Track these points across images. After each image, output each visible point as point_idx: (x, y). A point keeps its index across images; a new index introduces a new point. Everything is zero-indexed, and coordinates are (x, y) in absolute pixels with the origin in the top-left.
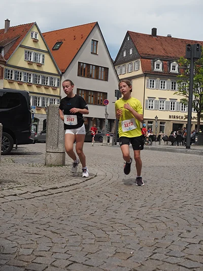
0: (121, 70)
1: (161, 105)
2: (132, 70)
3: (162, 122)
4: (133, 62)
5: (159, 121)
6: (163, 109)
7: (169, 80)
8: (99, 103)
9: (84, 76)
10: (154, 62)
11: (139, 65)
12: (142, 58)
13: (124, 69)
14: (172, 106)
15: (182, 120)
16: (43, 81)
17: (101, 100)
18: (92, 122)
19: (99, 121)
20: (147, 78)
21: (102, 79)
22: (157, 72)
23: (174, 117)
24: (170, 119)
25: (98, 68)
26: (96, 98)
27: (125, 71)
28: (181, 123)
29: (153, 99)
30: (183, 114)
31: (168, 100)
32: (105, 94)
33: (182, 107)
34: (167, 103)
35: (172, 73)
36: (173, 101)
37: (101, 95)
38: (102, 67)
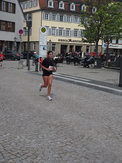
0: (24, 6)
1: (53, 32)
2: (32, 6)
3: (54, 44)
4: (33, 0)
6: (54, 34)
7: (58, 14)
8: (9, 30)
11: (37, 3)
13: (26, 5)
14: (60, 33)
15: (67, 42)
17: (11, 28)
18: (4, 44)
19: (9, 44)
20: (43, 12)
21: (11, 12)
22: (50, 8)
23: (62, 41)
24: (59, 42)
25: (8, 4)
26: (7, 27)
27: (27, 7)
28: (66, 44)
29: (48, 27)
30: (67, 38)
31: (58, 28)
32: (13, 24)
33: (67, 34)
34: (57, 31)
35: (60, 9)
36: (61, 29)
37: (11, 24)
38: (11, 3)
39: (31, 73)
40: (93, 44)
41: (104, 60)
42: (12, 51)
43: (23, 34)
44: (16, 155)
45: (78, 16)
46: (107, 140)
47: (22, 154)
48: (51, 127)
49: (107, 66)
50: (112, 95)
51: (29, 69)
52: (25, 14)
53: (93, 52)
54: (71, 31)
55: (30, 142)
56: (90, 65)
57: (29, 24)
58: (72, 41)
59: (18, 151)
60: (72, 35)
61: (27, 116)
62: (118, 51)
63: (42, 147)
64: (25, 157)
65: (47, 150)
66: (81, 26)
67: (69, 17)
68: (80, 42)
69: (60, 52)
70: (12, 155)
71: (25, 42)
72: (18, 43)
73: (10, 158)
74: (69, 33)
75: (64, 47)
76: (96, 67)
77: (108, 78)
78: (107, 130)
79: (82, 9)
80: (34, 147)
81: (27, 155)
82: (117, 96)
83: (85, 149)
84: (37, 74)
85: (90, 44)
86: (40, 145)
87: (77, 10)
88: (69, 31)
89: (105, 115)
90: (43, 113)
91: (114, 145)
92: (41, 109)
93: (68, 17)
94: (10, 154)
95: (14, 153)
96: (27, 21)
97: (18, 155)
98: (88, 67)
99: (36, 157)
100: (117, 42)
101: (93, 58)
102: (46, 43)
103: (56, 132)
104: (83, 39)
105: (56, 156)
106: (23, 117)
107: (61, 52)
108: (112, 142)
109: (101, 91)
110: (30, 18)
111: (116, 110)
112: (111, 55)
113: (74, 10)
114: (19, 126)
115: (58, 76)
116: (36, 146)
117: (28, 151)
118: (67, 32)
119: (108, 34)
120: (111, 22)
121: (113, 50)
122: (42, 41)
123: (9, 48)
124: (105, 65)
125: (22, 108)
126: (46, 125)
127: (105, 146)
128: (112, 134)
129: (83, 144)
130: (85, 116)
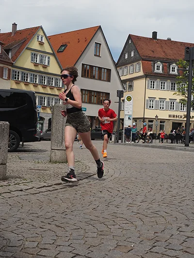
0: (123, 71)
1: (161, 105)
2: (133, 71)
3: (162, 121)
4: (135, 64)
5: (160, 120)
6: (163, 108)
7: (169, 81)
8: (101, 102)
9: (88, 77)
10: (154, 64)
11: (140, 67)
12: (143, 60)
13: (125, 70)
14: (171, 106)
15: (181, 119)
16: (49, 82)
18: (95, 121)
20: (148, 79)
21: (105, 80)
22: (158, 73)
23: (174, 117)
24: (170, 118)
25: (101, 69)
26: (99, 99)
27: (127, 73)
28: (180, 122)
29: (154, 99)
30: (182, 114)
31: (168, 100)
32: (108, 95)
33: (181, 107)
34: (167, 103)
35: (171, 75)
36: (172, 101)
37: (104, 95)
38: (105, 69)
43: (122, 109)
74: (184, 106)
110: (131, 86)
118: (181, 104)
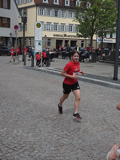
0: (19, 2)
1: (48, 27)
2: (27, 2)
3: (49, 39)
5: (47, 38)
6: (49, 30)
7: (53, 9)
8: (4, 26)
14: (55, 28)
15: (62, 37)
17: (6, 24)
19: (4, 39)
20: (38, 8)
21: (6, 7)
22: (45, 4)
23: (57, 36)
24: (54, 37)
26: (2, 23)
27: (22, 3)
28: (61, 39)
29: (43, 23)
30: (62, 34)
31: (53, 24)
32: (9, 19)
33: (62, 29)
34: (52, 26)
35: (55, 5)
36: (56, 24)
37: (6, 20)
39: (27, 68)
40: (87, 38)
41: (99, 55)
42: (8, 47)
43: (19, 30)
44: (14, 149)
45: (72, 11)
46: (103, 132)
47: (19, 147)
48: (48, 121)
49: (101, 60)
50: (107, 88)
51: (25, 64)
52: (20, 10)
53: (88, 46)
54: (66, 26)
55: (27, 136)
56: (85, 60)
57: (25, 20)
58: (67, 36)
59: (16, 145)
60: (67, 30)
61: (24, 110)
62: (113, 45)
63: (39, 141)
64: (22, 150)
65: (44, 143)
66: (76, 21)
67: (64, 13)
68: (75, 37)
69: (55, 47)
70: (9, 149)
71: (20, 38)
72: (14, 39)
73: (7, 152)
74: (63, 28)
75: (59, 42)
76: (91, 61)
77: (103, 72)
78: (102, 122)
79: (77, 5)
80: (31, 141)
81: (24, 148)
82: (111, 90)
83: (80, 141)
84: (33, 69)
85: (85, 39)
86: (37, 138)
87: (71, 5)
88: (64, 26)
89: (100, 108)
90: (39, 107)
91: (109, 136)
92: (37, 104)
93: (62, 12)
94: (8, 148)
95: (11, 147)
96: (22, 17)
97: (15, 149)
98: (84, 62)
99: (33, 151)
100: (111, 37)
101: (88, 52)
102: (42, 38)
103: (52, 125)
104: (78, 34)
105: (53, 148)
106: (19, 112)
107: (57, 47)
108: (107, 134)
109: (97, 85)
110: (25, 13)
111: (111, 103)
112: (106, 49)
113: (68, 5)
114: (16, 120)
115: (54, 70)
116: (33, 140)
117: (26, 145)
118: (62, 27)
119: (102, 29)
120: (105, 16)
121: (107, 44)
122: (37, 36)
123: (5, 44)
124: (100, 60)
125: (19, 103)
126: (42, 119)
127: (100, 138)
128: (108, 126)
129: (79, 136)
130: (81, 109)
